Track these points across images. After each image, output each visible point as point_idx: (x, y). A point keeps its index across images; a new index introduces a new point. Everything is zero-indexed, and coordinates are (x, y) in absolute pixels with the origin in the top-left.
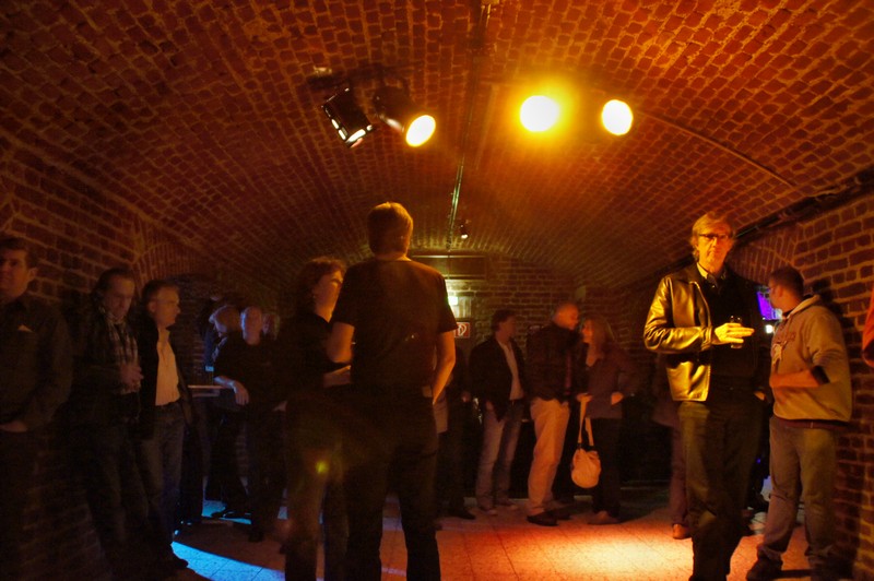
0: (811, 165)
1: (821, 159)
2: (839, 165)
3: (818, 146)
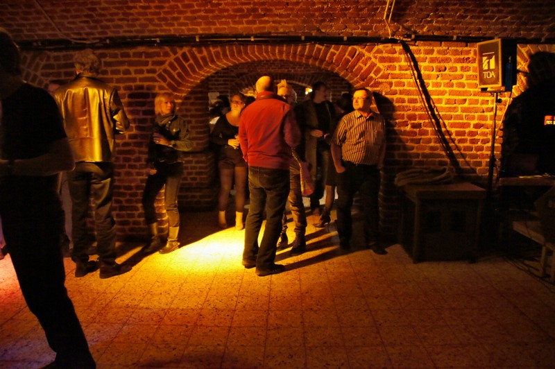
0: (82, 25)
1: (92, 24)
2: (100, 30)
3: (96, 18)
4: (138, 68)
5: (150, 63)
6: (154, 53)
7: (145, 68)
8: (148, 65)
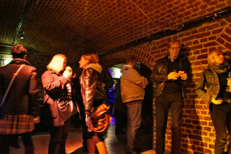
1: (172, 17)
2: (178, 19)
4: (203, 38)
5: (211, 33)
6: (214, 25)
7: (207, 37)
8: (209, 35)
